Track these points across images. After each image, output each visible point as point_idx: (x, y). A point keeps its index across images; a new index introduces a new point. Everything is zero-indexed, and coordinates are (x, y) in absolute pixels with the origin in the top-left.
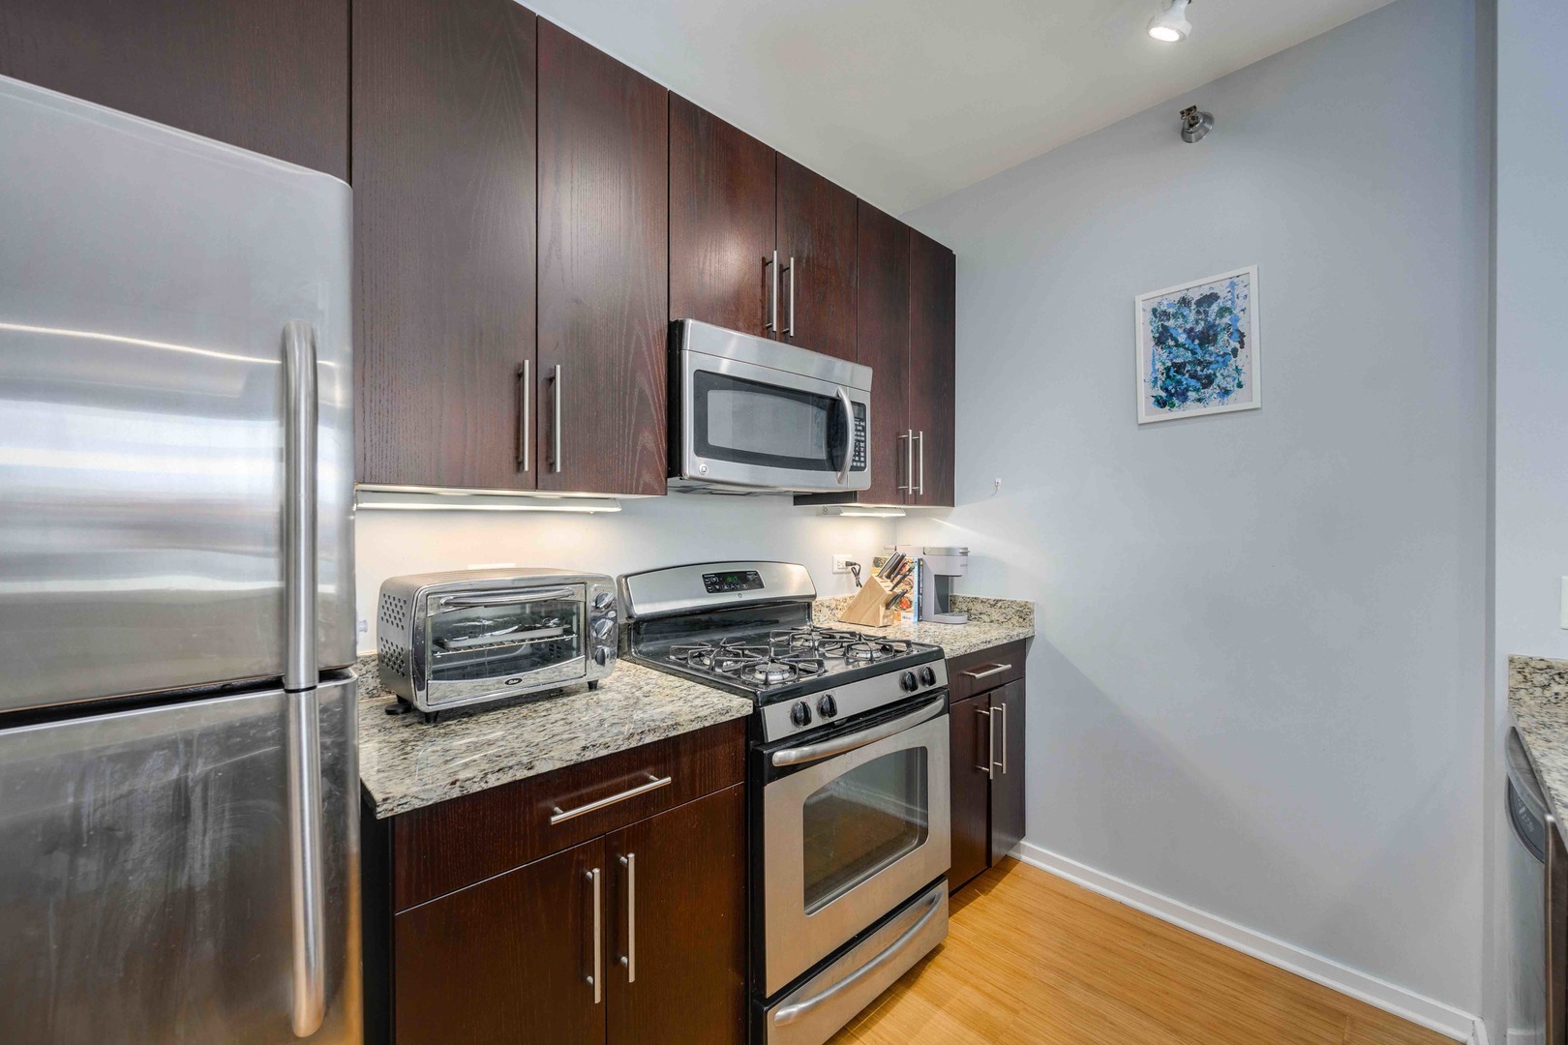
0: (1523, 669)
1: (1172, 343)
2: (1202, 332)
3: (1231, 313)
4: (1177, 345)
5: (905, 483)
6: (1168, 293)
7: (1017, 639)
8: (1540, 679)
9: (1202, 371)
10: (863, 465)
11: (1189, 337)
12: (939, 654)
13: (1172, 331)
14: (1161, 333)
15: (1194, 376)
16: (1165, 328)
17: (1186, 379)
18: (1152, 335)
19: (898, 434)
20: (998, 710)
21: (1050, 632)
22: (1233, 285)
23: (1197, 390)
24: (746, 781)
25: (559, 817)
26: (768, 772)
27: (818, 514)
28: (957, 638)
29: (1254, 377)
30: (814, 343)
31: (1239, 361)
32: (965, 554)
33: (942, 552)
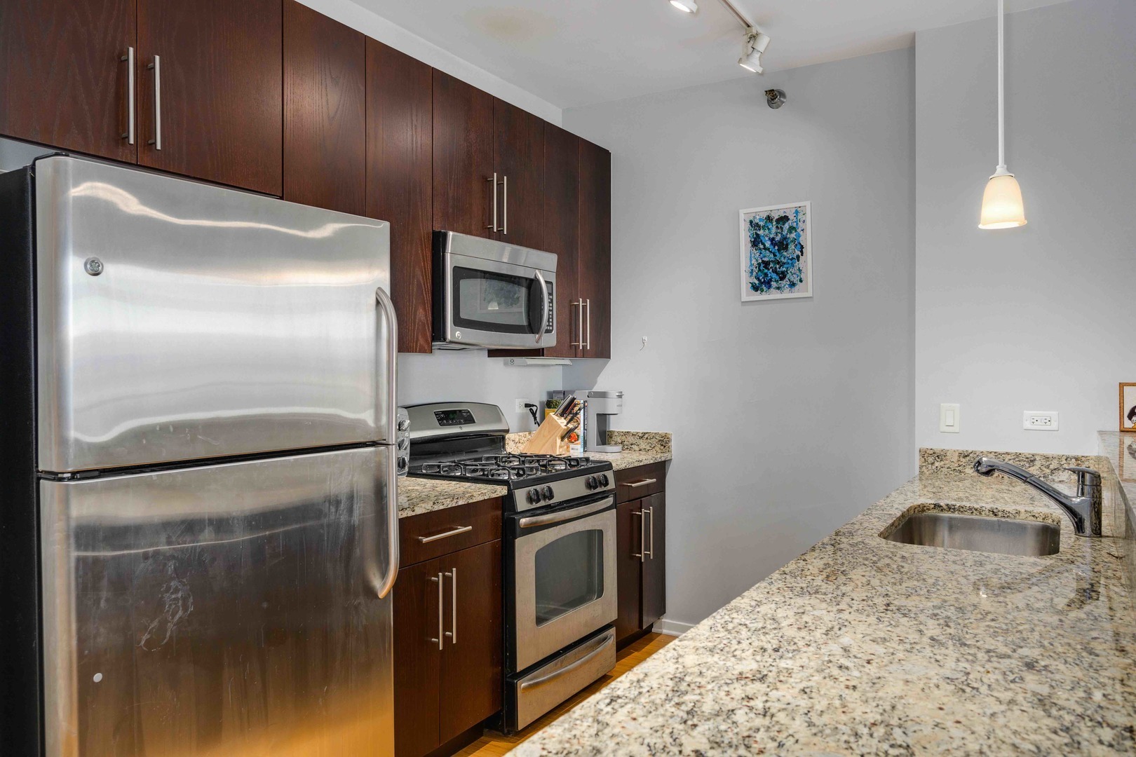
0: (924, 454)
1: (762, 247)
2: (779, 242)
3: (796, 231)
4: (765, 248)
5: (578, 340)
6: (761, 210)
7: (660, 460)
8: (931, 460)
9: (780, 268)
10: (551, 328)
11: (772, 244)
12: (608, 466)
13: (762, 238)
14: (755, 239)
15: (775, 271)
16: (757, 235)
17: (770, 273)
18: (749, 239)
19: (571, 301)
20: (647, 512)
21: (676, 452)
22: (797, 212)
23: (777, 281)
24: (502, 538)
25: (425, 540)
26: (518, 531)
27: (506, 364)
28: (618, 458)
29: (808, 275)
30: (518, 236)
31: (801, 264)
32: (620, 396)
33: (603, 395)
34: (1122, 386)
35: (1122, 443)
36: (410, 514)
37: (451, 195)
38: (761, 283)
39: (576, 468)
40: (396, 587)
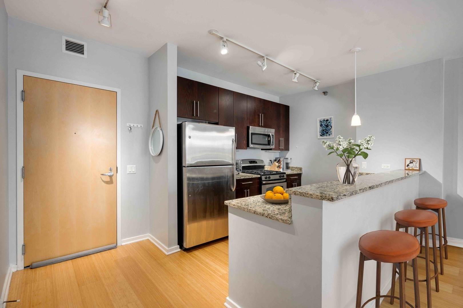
1: (322, 126)
2: (326, 125)
3: (330, 123)
5: (280, 147)
6: (322, 118)
7: (299, 173)
9: (327, 131)
10: (273, 145)
12: (285, 173)
15: (325, 132)
16: (321, 124)
17: (324, 132)
19: (279, 139)
20: (295, 184)
21: (304, 172)
22: (330, 119)
23: (326, 134)
24: (260, 185)
25: (243, 183)
26: (262, 184)
27: (265, 152)
28: (289, 172)
29: (333, 133)
30: (266, 126)
31: (331, 130)
32: (291, 159)
33: (287, 159)
34: (406, 159)
35: (405, 172)
36: (240, 178)
37: (251, 119)
38: (322, 134)
39: (277, 173)
40: (236, 189)
